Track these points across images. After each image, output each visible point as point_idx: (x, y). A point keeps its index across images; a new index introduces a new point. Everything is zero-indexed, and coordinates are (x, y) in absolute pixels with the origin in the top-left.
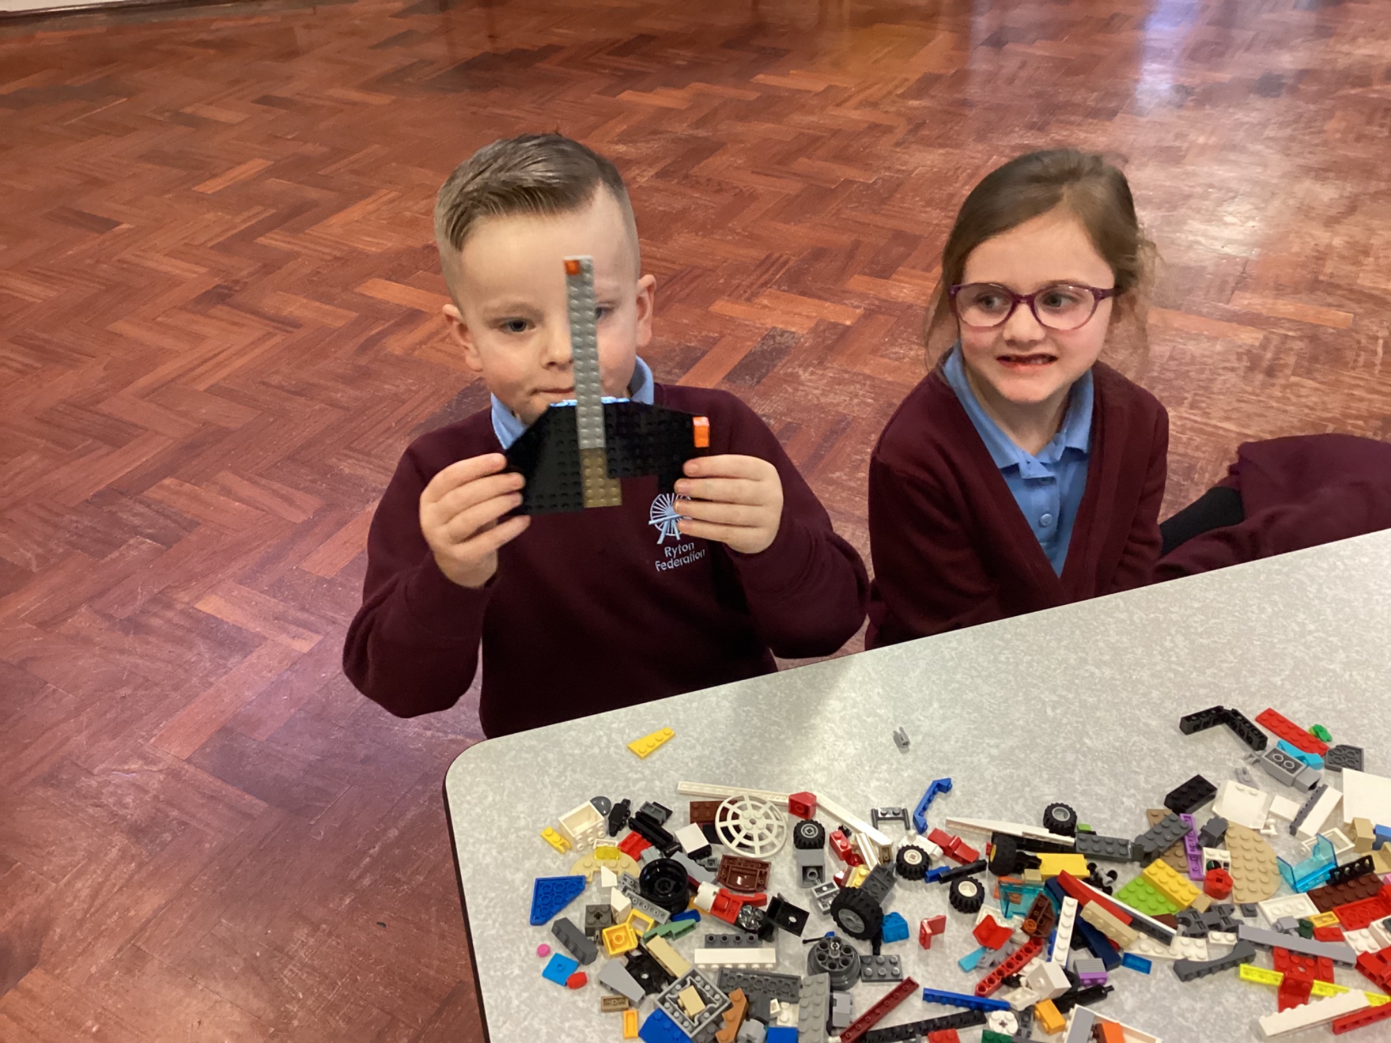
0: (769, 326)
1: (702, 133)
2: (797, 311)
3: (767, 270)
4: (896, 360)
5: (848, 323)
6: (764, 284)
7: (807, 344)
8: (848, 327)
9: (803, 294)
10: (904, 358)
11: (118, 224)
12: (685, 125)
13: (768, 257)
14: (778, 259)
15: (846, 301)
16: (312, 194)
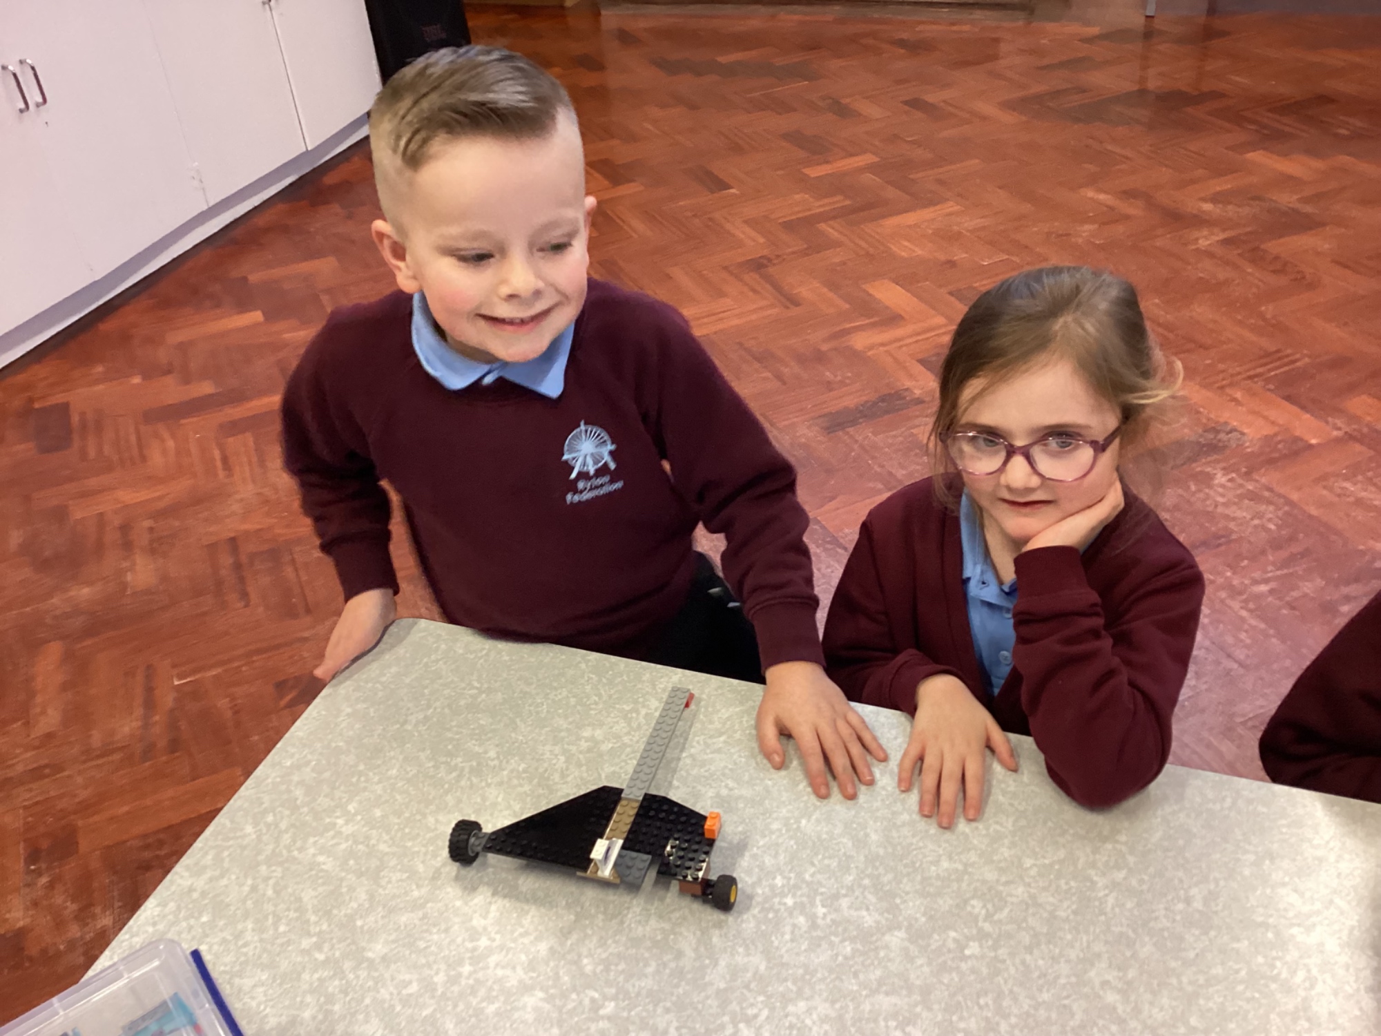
0: (1222, 420)
1: (1308, 209)
2: (1266, 413)
3: (1266, 364)
4: (1339, 496)
5: (1314, 441)
6: (1250, 378)
7: (1249, 450)
8: (1311, 446)
9: (1288, 398)
10: (1349, 496)
11: (729, 187)
12: (1295, 197)
13: (1278, 351)
14: (1287, 356)
15: (1330, 419)
16: (891, 193)
